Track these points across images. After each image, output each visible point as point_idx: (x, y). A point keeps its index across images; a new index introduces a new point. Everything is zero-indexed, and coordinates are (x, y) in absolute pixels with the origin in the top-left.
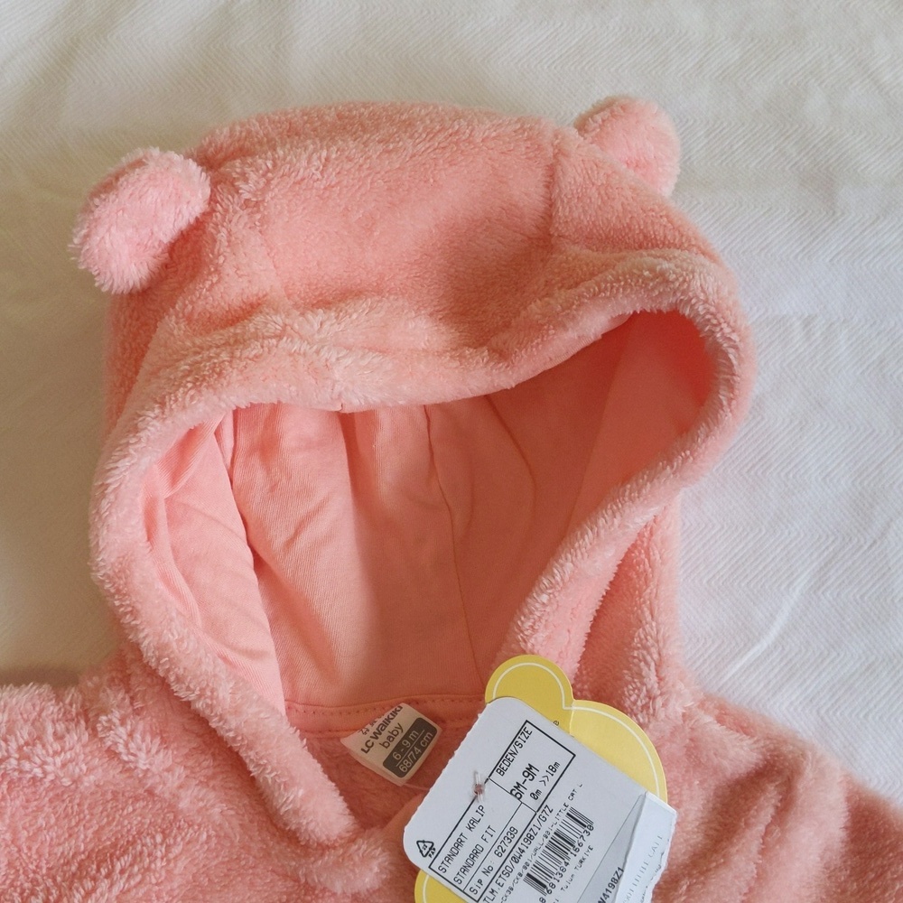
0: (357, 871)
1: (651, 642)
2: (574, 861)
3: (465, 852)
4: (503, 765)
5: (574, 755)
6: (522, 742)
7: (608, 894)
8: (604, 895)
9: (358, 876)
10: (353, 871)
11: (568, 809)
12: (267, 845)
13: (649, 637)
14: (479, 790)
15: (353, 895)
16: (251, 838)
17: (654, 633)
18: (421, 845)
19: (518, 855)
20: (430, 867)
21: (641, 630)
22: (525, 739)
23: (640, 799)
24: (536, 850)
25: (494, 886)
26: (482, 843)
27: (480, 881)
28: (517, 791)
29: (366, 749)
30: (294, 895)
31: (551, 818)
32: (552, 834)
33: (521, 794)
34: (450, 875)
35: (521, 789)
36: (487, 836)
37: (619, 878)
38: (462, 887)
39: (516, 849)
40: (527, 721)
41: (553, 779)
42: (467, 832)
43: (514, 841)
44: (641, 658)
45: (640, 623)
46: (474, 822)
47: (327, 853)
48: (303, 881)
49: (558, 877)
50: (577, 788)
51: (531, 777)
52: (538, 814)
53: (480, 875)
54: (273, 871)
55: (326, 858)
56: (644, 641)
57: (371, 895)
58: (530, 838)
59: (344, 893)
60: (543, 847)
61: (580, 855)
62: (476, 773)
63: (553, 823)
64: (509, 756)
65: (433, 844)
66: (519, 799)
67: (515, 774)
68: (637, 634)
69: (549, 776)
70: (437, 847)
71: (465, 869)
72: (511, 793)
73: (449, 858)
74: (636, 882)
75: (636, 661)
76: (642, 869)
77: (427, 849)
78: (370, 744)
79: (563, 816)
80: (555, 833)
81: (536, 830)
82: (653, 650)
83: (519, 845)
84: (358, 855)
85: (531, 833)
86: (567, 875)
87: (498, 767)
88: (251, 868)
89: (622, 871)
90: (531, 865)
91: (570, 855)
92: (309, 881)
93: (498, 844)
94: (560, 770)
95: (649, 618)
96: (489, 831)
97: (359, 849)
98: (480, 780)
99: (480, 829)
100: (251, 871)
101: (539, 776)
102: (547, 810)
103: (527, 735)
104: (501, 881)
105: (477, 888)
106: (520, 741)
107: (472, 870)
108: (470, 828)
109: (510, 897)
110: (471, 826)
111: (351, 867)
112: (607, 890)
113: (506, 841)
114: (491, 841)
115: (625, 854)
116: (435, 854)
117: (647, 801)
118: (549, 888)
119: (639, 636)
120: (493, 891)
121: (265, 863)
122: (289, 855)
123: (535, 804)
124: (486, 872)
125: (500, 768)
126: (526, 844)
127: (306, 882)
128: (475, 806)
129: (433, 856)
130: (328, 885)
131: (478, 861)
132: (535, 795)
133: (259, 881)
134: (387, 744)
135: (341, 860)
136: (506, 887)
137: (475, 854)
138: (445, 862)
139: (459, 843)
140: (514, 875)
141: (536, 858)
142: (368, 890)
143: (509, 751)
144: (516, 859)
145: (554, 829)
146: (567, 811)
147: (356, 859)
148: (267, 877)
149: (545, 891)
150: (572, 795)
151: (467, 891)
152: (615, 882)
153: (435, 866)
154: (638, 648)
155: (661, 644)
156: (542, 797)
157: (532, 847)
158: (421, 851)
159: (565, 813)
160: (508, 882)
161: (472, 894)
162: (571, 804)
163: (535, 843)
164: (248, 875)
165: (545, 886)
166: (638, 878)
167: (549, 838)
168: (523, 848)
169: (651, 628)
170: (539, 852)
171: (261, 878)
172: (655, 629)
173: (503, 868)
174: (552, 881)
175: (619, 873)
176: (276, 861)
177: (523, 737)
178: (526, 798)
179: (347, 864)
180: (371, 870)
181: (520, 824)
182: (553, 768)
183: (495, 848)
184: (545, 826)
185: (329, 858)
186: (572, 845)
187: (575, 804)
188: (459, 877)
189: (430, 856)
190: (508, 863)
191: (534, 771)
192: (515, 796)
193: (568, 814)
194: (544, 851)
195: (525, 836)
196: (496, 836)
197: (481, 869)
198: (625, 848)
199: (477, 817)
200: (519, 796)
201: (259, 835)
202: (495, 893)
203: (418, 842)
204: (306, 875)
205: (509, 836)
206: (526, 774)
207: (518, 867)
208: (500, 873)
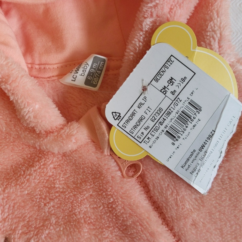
0: (64, 142)
1: (216, 28)
2: (190, 125)
3: (136, 118)
4: (158, 77)
5: (195, 74)
6: (168, 66)
7: (206, 142)
8: (204, 143)
9: (65, 144)
10: (62, 142)
11: (189, 100)
12: (18, 132)
13: (216, 26)
14: (144, 89)
15: (63, 153)
16: (11, 129)
17: (218, 24)
18: (114, 114)
19: (162, 121)
20: (118, 125)
21: (212, 22)
22: (170, 64)
23: (227, 97)
24: (172, 119)
25: (149, 136)
26: (145, 115)
27: (142, 133)
28: (164, 90)
29: (74, 79)
30: (34, 155)
31: (180, 104)
32: (180, 112)
33: (166, 92)
34: (128, 129)
35: (166, 89)
36: (147, 111)
37: (213, 135)
38: (133, 135)
39: (162, 118)
40: (172, 55)
41: (183, 85)
42: (137, 109)
43: (161, 114)
44: (211, 36)
45: (211, 19)
46: (141, 104)
47: (49, 135)
48: (38, 148)
49: (182, 133)
50: (195, 90)
51: (171, 84)
52: (174, 102)
53: (143, 130)
54: (23, 144)
55: (49, 138)
56: (213, 28)
57: (72, 153)
58: (169, 114)
59: (59, 153)
60: (175, 118)
61: (194, 123)
62: (143, 80)
63: (181, 107)
64: (161, 73)
65: (120, 114)
66: (165, 94)
67: (163, 82)
68: (210, 24)
69: (181, 83)
70: (122, 116)
71: (135, 127)
72: (161, 91)
73: (128, 121)
74: (220, 138)
75: (208, 37)
76: (224, 132)
77: (117, 116)
78: (75, 77)
79: (187, 103)
80: (182, 112)
81: (172, 110)
82: (218, 32)
83: (163, 116)
84: (65, 134)
85: (170, 111)
86: (186, 132)
87: (155, 78)
88: (12, 142)
89: (215, 132)
90: (169, 127)
91: (188, 123)
92: (42, 148)
93: (153, 115)
94: (187, 81)
95: (216, 17)
96: (149, 109)
97: (65, 131)
98: (145, 84)
99: (144, 108)
100: (12, 144)
101: (176, 83)
102: (178, 100)
103: (171, 62)
104: (153, 133)
105: (141, 136)
106: (167, 65)
107: (139, 128)
108: (139, 107)
109: (157, 141)
110: (140, 106)
111: (61, 141)
112: (206, 141)
113: (157, 114)
114: (149, 114)
115: (216, 123)
116: (121, 119)
117: (230, 98)
118: (177, 138)
119: (211, 25)
120: (148, 138)
121: (19, 140)
122: (30, 138)
123: (173, 97)
124: (146, 129)
125: (156, 79)
126: (167, 116)
127: (40, 149)
128: (142, 97)
129: (120, 120)
130: (51, 150)
131: (142, 123)
132: (173, 93)
133: (16, 148)
134: (83, 74)
135: (56, 138)
136: (155, 137)
137: (141, 120)
138: (126, 123)
139: (133, 114)
140: (160, 131)
141: (171, 123)
142: (70, 151)
143: (161, 70)
144: (161, 124)
145: (182, 110)
146: (189, 101)
147: (64, 136)
148: (20, 147)
149: (175, 139)
150: (192, 93)
151: (136, 137)
152: (210, 137)
153: (120, 125)
154: (210, 31)
155: (222, 29)
156: (176, 94)
157: (170, 118)
158: (114, 117)
159: (188, 102)
160: (157, 134)
161: (138, 139)
162: (191, 98)
163: (171, 116)
164: (11, 145)
165: (175, 137)
166: (221, 136)
167: (179, 114)
168: (165, 118)
169: (217, 21)
170: (173, 121)
171: (17, 147)
172: (219, 22)
173: (154, 127)
174: (179, 135)
175: (213, 132)
176: (24, 140)
177: (169, 63)
178: (169, 94)
179: (59, 139)
180: (71, 141)
181: (164, 107)
182: (183, 80)
183: (151, 117)
184: (177, 108)
185: (51, 137)
186: (190, 118)
187: (193, 98)
188: (132, 131)
189: (118, 119)
190: (157, 125)
191: (173, 80)
192: (163, 92)
193: (189, 103)
194: (176, 120)
195: (166, 112)
196: (152, 112)
197: (144, 127)
198: (217, 121)
199: (143, 102)
200: (165, 93)
201: (14, 128)
202: (150, 139)
203: (112, 113)
204: (40, 146)
205: (159, 112)
206: (169, 82)
207: (162, 127)
208: (153, 129)
